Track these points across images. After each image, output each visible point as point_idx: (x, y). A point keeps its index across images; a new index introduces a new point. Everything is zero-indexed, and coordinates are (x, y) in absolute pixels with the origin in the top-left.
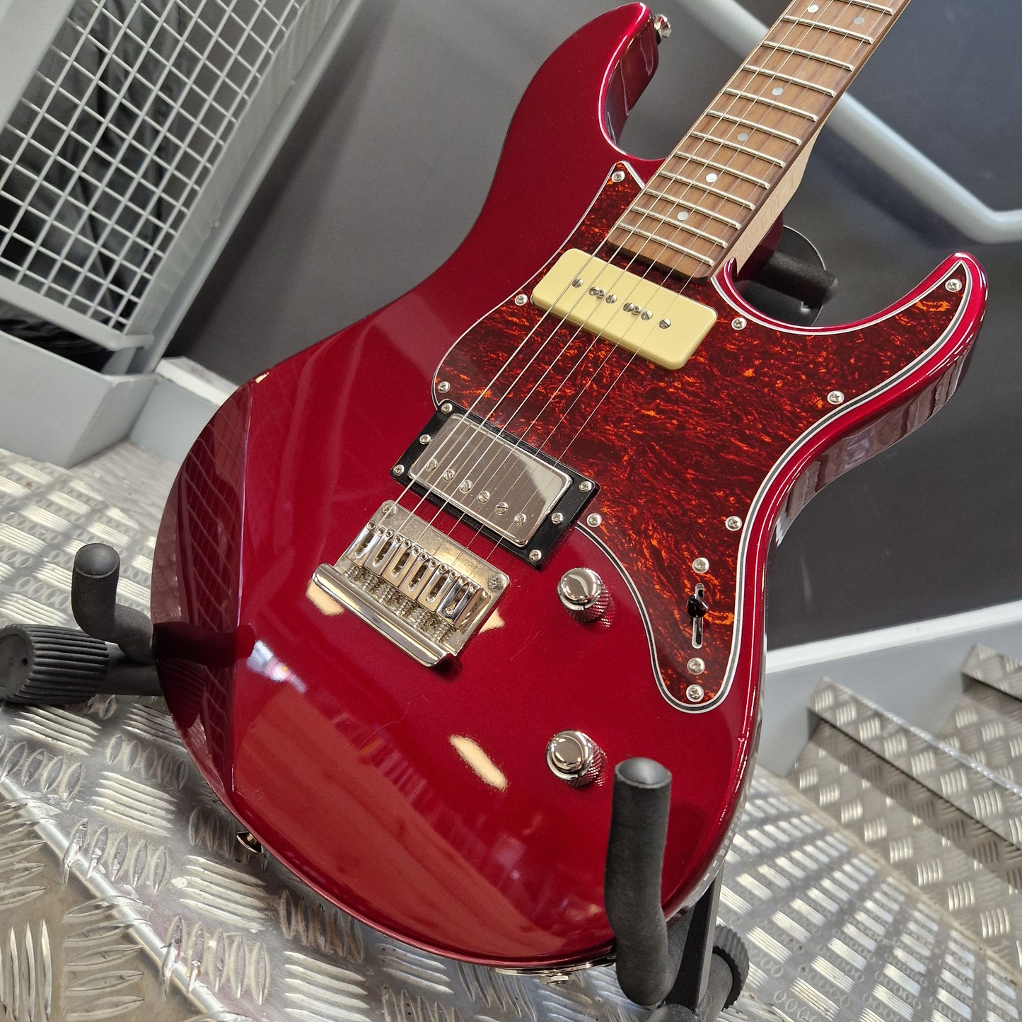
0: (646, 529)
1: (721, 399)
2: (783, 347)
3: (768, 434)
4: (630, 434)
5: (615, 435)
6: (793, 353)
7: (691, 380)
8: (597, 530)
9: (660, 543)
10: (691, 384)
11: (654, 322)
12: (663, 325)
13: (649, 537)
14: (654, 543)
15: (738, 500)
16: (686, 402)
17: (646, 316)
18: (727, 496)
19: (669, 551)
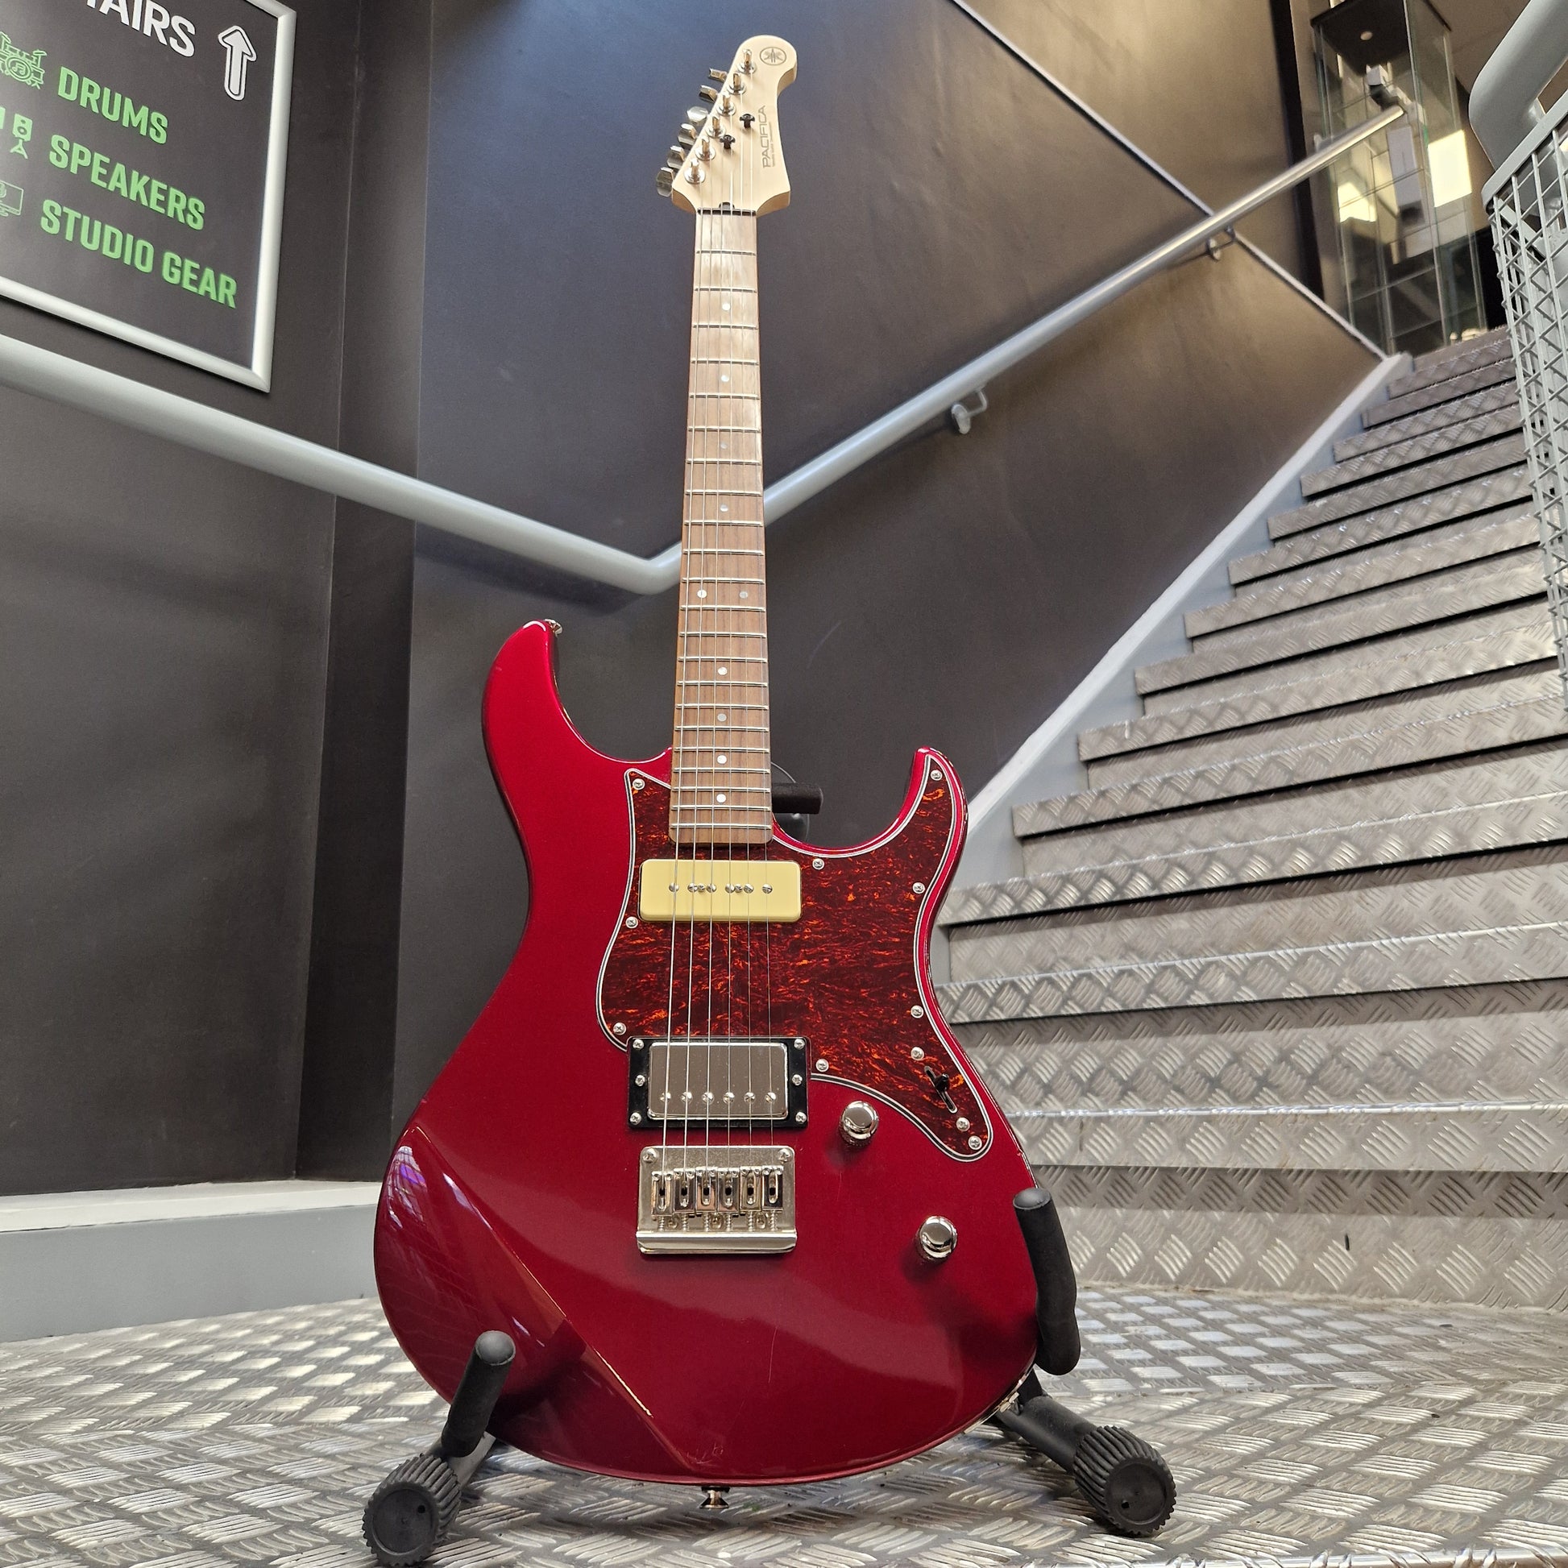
0: (863, 1049)
1: (846, 926)
2: (861, 867)
3: (895, 936)
4: (801, 986)
5: (790, 992)
6: (870, 868)
7: (815, 922)
8: (829, 1072)
9: (879, 1055)
10: (817, 926)
11: (758, 891)
12: (767, 891)
13: (870, 1055)
14: (876, 1056)
15: (908, 994)
16: (824, 942)
17: (748, 890)
18: (899, 995)
19: (890, 1056)
